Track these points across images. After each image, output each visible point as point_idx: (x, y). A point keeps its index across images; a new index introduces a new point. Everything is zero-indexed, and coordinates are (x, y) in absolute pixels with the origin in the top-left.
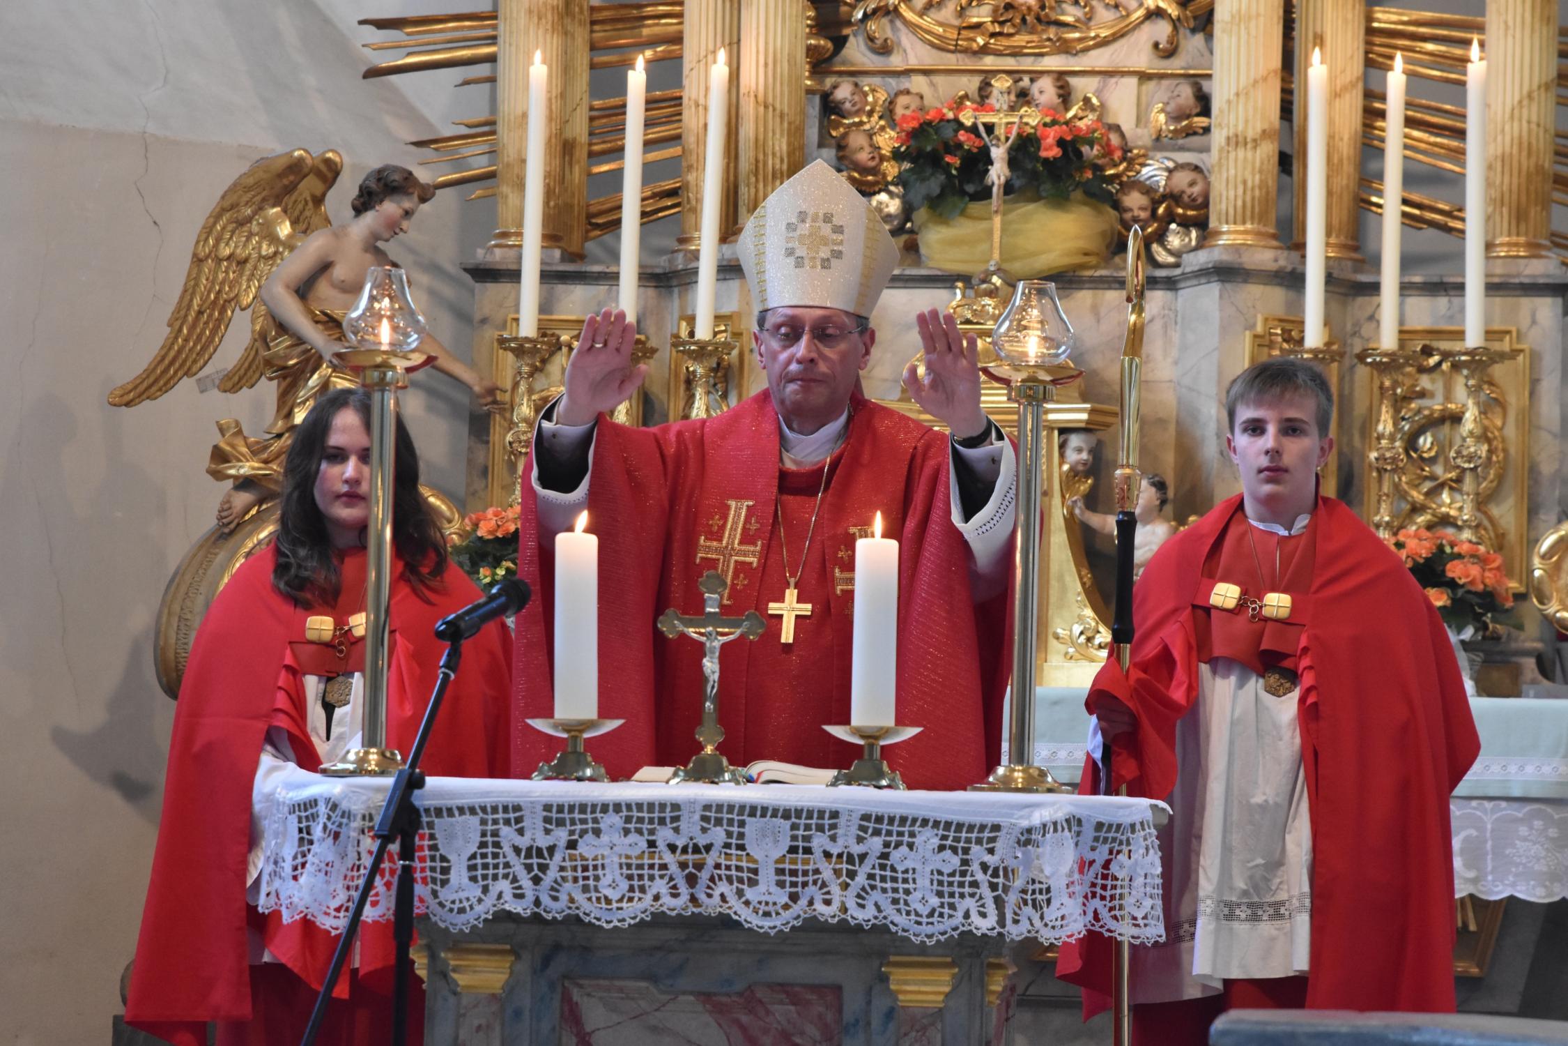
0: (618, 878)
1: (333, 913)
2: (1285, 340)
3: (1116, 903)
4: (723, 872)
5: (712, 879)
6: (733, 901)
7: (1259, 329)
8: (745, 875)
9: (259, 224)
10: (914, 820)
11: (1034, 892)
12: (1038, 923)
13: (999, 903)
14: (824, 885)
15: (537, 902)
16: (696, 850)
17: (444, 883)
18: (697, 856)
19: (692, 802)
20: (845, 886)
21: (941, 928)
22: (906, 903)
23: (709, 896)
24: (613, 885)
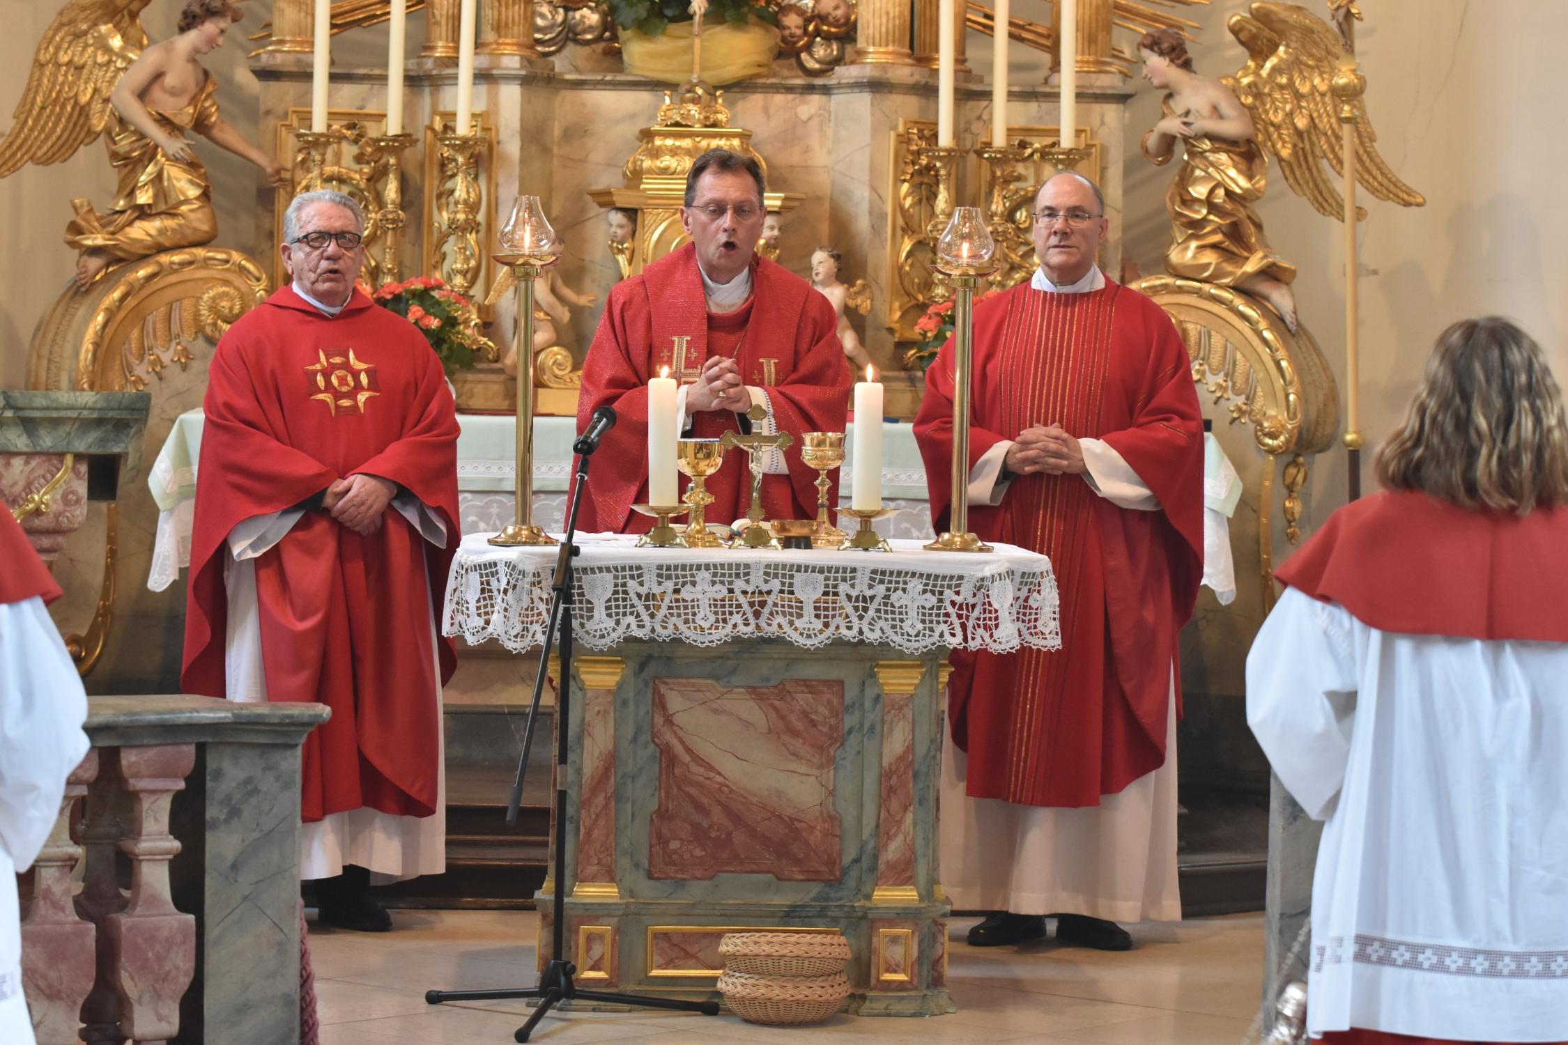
0: (709, 614)
1: (513, 639)
2: (920, 138)
3: (1032, 624)
4: (779, 609)
5: (771, 614)
6: (786, 628)
7: (901, 129)
8: (794, 611)
9: (94, 37)
10: (907, 573)
11: (985, 619)
12: (988, 640)
13: (964, 627)
14: (847, 616)
15: (653, 630)
16: (761, 593)
17: (589, 618)
18: (761, 598)
19: (757, 563)
20: (861, 618)
21: (924, 643)
22: (901, 628)
23: (770, 625)
24: (705, 618)
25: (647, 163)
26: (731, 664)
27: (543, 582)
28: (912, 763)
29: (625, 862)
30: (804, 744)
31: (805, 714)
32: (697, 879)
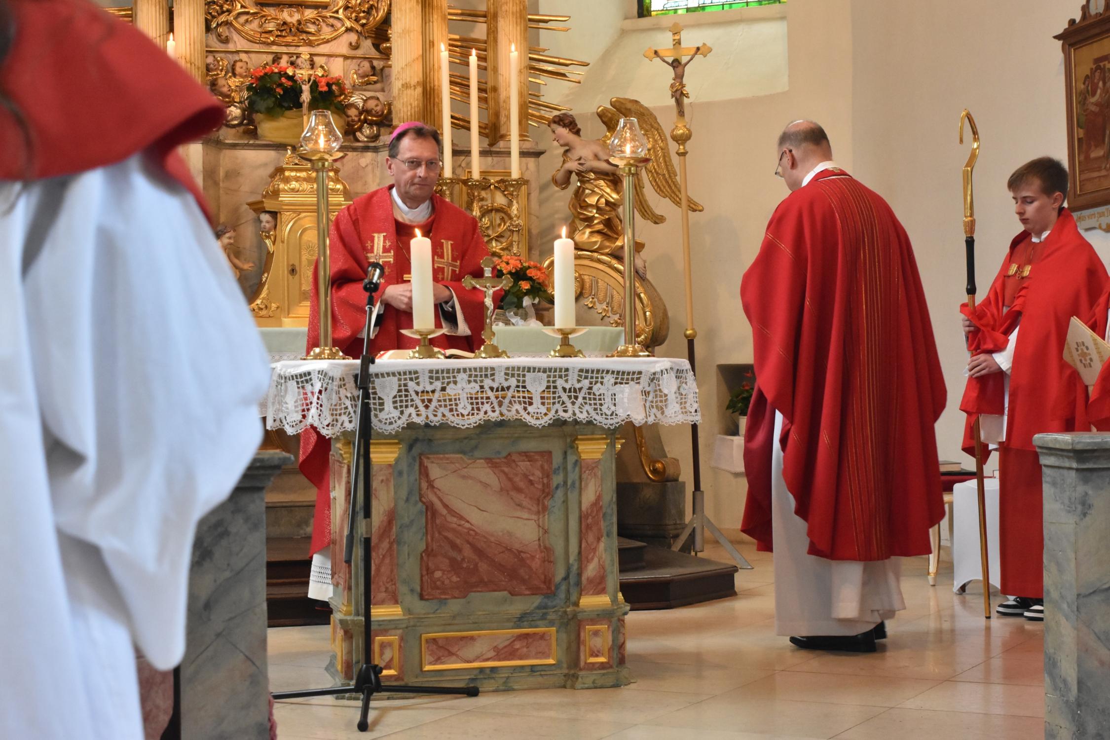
0: (467, 404)
1: (326, 428)
4: (516, 399)
5: (510, 402)
6: (522, 412)
8: (527, 400)
10: (603, 371)
11: (657, 401)
12: (660, 416)
14: (563, 403)
15: (427, 417)
16: (503, 389)
17: (381, 410)
18: (503, 392)
19: (500, 367)
20: (573, 403)
21: (617, 420)
22: (601, 410)
23: (510, 411)
24: (465, 408)
25: (282, 186)
26: (473, 442)
27: (347, 385)
28: (601, 507)
29: (403, 589)
30: (525, 497)
31: (525, 476)
32: (455, 598)
